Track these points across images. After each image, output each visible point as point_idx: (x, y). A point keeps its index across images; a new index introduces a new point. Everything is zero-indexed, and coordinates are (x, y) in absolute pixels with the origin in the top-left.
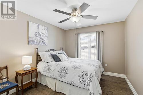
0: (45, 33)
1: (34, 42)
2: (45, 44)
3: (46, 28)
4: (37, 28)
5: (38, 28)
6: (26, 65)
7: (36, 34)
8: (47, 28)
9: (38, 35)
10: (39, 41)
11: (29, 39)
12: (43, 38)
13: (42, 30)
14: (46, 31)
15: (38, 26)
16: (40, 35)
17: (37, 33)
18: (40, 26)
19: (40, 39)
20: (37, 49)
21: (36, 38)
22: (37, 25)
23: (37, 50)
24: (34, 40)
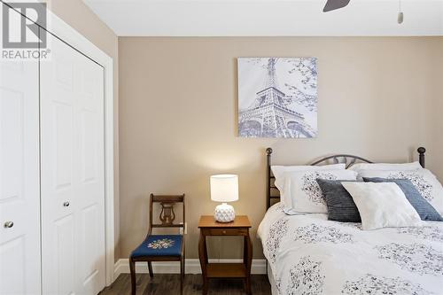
0: (301, 87)
1: (257, 126)
2: (302, 131)
3: (306, 63)
4: (267, 71)
5: (271, 73)
6: (221, 203)
7: (264, 98)
8: (314, 62)
9: (271, 99)
10: (275, 121)
11: (240, 118)
12: (293, 106)
13: (290, 76)
14: (309, 74)
15: (272, 62)
16: (279, 98)
17: (267, 93)
18: (279, 63)
19: (281, 114)
20: (269, 151)
21: (261, 111)
22: (265, 61)
23: (269, 156)
24: (257, 119)
